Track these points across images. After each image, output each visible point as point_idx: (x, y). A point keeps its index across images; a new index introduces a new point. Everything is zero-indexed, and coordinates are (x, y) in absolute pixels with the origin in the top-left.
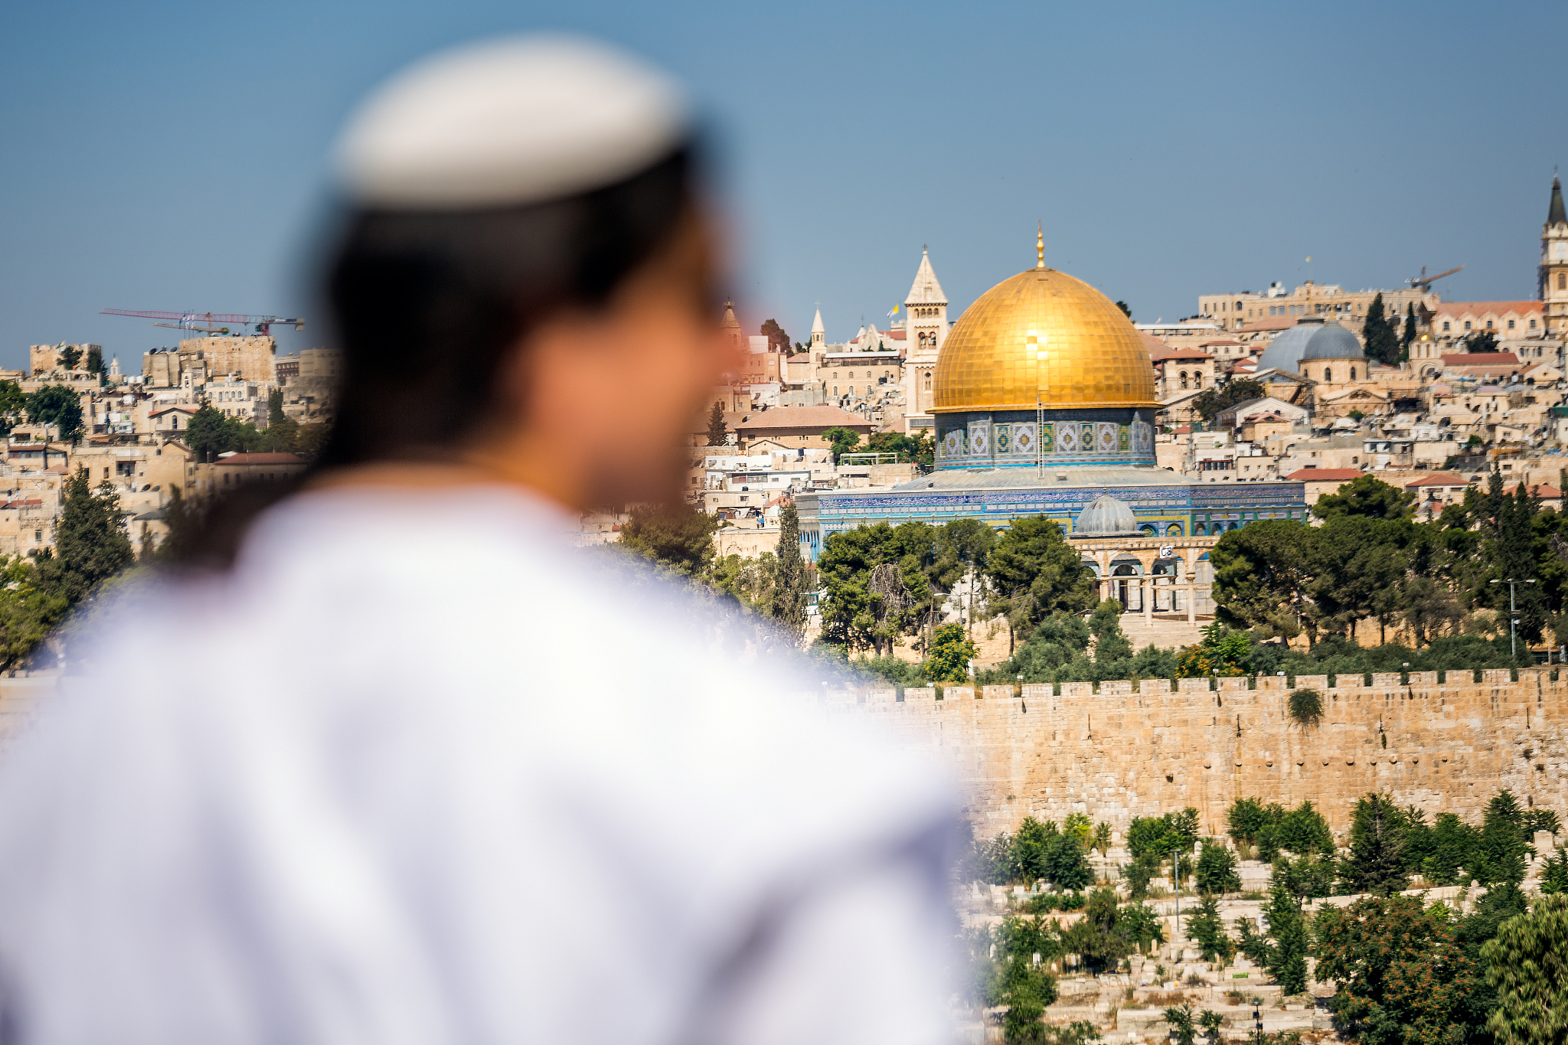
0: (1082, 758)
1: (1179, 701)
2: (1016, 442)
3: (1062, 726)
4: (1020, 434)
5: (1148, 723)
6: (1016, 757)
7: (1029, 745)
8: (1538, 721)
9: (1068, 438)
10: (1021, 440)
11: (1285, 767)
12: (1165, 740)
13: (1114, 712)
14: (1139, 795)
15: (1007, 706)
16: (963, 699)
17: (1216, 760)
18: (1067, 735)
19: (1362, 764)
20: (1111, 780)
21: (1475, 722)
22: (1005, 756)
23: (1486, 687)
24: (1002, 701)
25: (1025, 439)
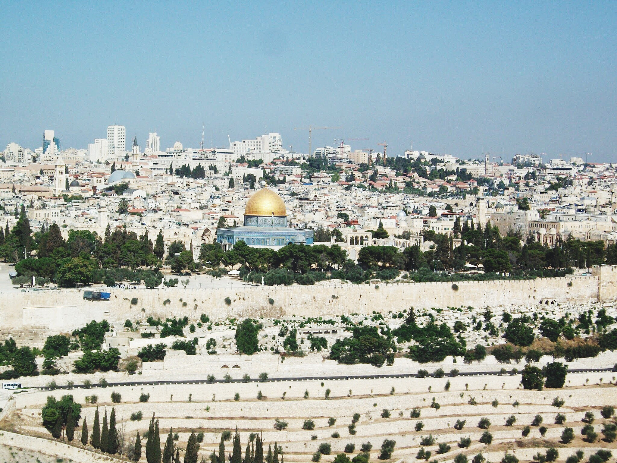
0: (423, 295)
1: (437, 286)
2: (267, 222)
3: (420, 290)
5: (433, 289)
6: (414, 295)
7: (416, 293)
8: (486, 289)
9: (276, 221)
11: (451, 297)
12: (435, 292)
13: (428, 287)
14: (431, 302)
16: (407, 285)
17: (442, 295)
19: (462, 296)
20: (427, 299)
21: (477, 289)
22: (412, 295)
23: (479, 284)
24: (413, 286)
25: (269, 221)
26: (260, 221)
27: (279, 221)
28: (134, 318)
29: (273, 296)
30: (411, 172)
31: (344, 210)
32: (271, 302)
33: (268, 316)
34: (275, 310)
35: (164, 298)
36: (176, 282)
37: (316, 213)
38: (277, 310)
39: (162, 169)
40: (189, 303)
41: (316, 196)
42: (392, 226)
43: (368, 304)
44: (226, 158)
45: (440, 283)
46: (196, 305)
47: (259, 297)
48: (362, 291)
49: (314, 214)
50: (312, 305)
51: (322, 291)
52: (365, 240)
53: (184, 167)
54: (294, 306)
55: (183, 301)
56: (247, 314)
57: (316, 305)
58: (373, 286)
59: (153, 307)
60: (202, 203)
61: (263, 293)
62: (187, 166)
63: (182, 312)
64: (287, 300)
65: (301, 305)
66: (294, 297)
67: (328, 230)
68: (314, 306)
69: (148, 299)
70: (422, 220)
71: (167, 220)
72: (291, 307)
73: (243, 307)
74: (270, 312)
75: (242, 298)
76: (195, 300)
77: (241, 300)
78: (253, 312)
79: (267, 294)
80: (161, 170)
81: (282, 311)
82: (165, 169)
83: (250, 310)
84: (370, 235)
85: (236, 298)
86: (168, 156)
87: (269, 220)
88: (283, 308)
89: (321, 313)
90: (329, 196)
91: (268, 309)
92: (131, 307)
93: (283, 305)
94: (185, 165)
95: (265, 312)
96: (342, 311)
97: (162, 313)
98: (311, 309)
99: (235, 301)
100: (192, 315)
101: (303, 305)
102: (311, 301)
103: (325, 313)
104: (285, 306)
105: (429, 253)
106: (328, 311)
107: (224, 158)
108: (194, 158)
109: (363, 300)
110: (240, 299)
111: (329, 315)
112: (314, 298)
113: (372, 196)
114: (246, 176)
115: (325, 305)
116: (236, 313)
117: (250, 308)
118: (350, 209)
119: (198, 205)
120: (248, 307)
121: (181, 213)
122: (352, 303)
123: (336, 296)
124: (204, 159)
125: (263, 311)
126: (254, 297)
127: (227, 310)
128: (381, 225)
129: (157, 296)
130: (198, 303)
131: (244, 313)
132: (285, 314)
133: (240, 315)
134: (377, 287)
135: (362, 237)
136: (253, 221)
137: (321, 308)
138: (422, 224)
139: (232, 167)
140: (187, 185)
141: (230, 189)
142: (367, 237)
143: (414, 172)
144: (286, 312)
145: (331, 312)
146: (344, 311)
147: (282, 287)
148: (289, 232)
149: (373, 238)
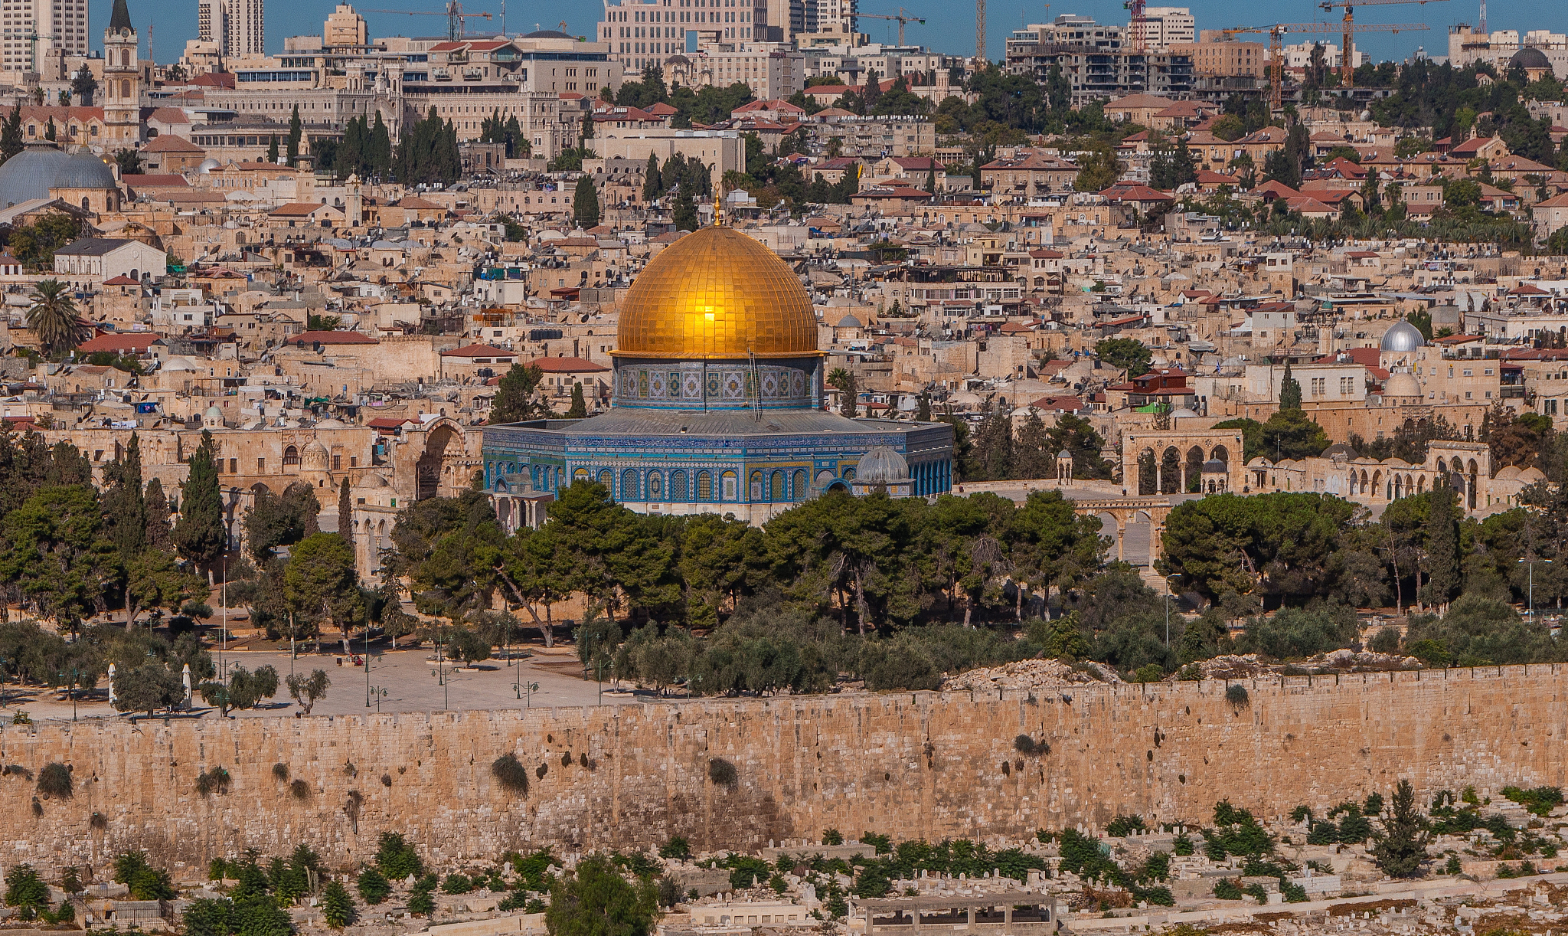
0: (1464, 729)
1: (1531, 682)
2: (726, 387)
3: (1450, 704)
4: (729, 380)
5: (1510, 701)
6: (1419, 728)
7: (1428, 719)
9: (770, 385)
10: (730, 386)
12: (1521, 713)
13: (1487, 691)
14: (1502, 758)
15: (1413, 688)
16: (1383, 683)
17: (1554, 729)
18: (1454, 709)
20: (1482, 746)
22: (1410, 727)
24: (1410, 684)
25: (733, 386)
26: (692, 386)
27: (783, 385)
28: (57, 861)
29: (730, 747)
30: (1473, 136)
31: (1129, 325)
32: (722, 773)
33: (708, 841)
34: (740, 813)
35: (199, 764)
36: (266, 682)
37: (993, 342)
38: (744, 813)
39: (252, 140)
40: (320, 783)
41: (994, 258)
42: (1347, 397)
43: (1193, 779)
44: (572, 79)
45: (1545, 668)
46: (356, 797)
47: (660, 750)
48: (1164, 714)
49: (983, 348)
50: (919, 785)
51: (968, 720)
52: (1210, 468)
53: (357, 127)
54: (830, 794)
55: (294, 775)
56: (605, 835)
57: (941, 785)
58: (1215, 689)
59: (147, 806)
60: (436, 301)
61: (678, 732)
62: (370, 126)
63: (287, 829)
64: (797, 762)
65: (867, 785)
66: (832, 749)
67: (1035, 422)
68: (928, 791)
69: (122, 767)
70: (1495, 364)
71: (261, 389)
72: (817, 797)
73: (583, 800)
74: (716, 821)
75: (575, 756)
76: (350, 770)
77: (576, 771)
78: (634, 822)
79: (700, 737)
80: (247, 148)
81: (772, 818)
82: (264, 140)
83: (615, 815)
84: (1232, 440)
85: (549, 755)
86: (283, 76)
87: (733, 377)
88: (781, 801)
89: (967, 824)
90: (1060, 256)
91: (707, 807)
92: (38, 810)
93: (779, 788)
94: (364, 119)
95: (690, 823)
96: (1069, 810)
97: (190, 836)
98: (916, 807)
99: (542, 772)
100: (335, 840)
101: (877, 786)
102: (914, 766)
103: (982, 821)
104: (788, 792)
105: (1510, 523)
106: (999, 813)
107: (561, 79)
108: (414, 83)
109: (1172, 763)
110: (567, 760)
111: (1001, 831)
112: (930, 749)
113: (1270, 256)
114: (660, 165)
115: (985, 784)
116: (552, 831)
117: (616, 806)
118: (1158, 318)
119: (412, 314)
120: (605, 801)
121: (330, 351)
122: (1116, 771)
123: (1035, 737)
124: (460, 90)
125: (680, 817)
126: (638, 751)
127: (504, 818)
128: (1291, 391)
129: (166, 754)
130: (369, 785)
131: (587, 830)
132: (790, 831)
133: (568, 839)
134: (1237, 697)
135: (1196, 453)
136: (658, 386)
137: (963, 800)
138: (1494, 384)
139: (596, 127)
140: (365, 215)
141: (578, 233)
142: (1221, 452)
143: (1486, 133)
144: (796, 818)
145: (1016, 818)
146: (1079, 814)
147: (781, 703)
148: (828, 437)
149: (1248, 455)
